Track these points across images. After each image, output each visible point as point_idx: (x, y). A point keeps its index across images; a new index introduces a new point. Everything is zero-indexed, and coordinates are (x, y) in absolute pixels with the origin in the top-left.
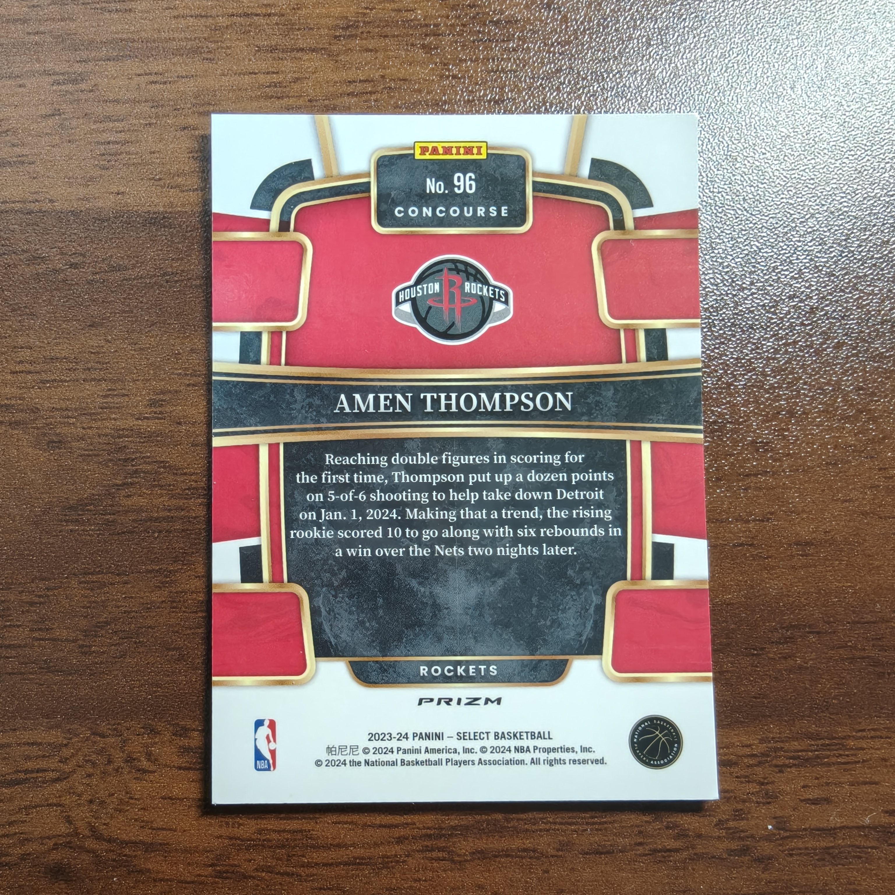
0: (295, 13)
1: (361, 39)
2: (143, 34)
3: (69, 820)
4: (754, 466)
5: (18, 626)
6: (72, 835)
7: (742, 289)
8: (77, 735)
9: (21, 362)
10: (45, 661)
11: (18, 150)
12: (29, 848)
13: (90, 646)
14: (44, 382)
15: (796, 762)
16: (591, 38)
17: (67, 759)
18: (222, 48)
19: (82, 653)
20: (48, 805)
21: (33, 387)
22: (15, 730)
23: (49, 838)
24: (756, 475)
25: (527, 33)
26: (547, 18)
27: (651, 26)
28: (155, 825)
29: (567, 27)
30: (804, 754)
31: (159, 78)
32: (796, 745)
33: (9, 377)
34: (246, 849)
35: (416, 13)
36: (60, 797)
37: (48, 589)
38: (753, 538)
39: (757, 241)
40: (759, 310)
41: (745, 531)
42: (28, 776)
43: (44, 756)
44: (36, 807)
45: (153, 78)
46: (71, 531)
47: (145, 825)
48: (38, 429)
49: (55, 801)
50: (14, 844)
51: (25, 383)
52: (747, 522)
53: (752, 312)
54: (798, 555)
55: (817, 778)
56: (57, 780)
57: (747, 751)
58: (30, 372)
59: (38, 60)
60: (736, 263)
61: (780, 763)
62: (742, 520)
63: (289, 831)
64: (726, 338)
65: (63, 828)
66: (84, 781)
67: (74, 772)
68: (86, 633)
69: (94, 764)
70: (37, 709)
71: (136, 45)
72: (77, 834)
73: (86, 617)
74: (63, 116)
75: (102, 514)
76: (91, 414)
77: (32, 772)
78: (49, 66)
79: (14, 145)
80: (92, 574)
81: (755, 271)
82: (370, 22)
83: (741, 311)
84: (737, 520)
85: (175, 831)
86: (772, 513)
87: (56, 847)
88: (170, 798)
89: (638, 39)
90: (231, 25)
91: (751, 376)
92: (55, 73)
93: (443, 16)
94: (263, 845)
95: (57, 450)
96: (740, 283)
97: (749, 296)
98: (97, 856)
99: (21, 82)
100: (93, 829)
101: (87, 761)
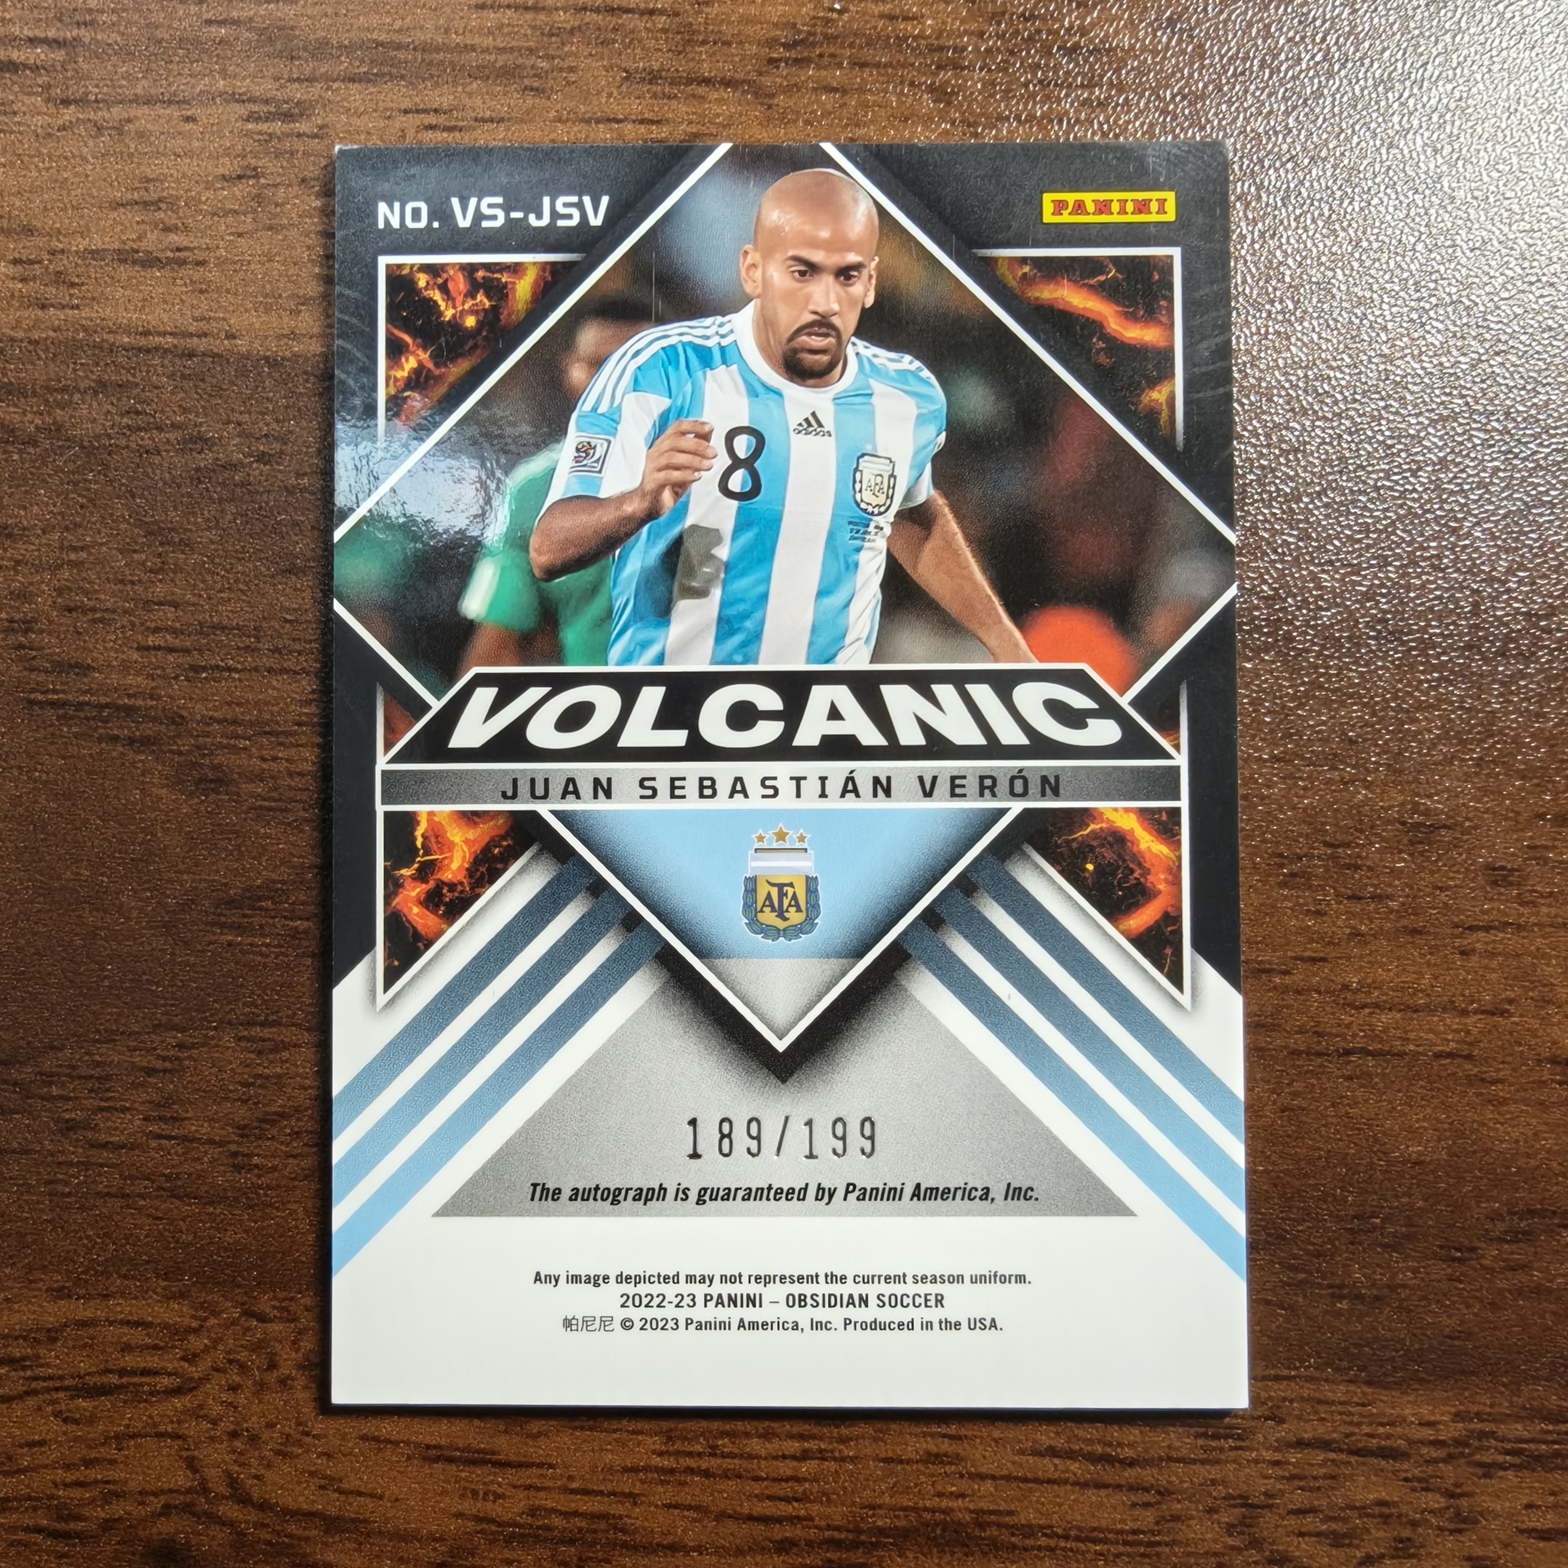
0: (700, 12)
1: (819, 67)
2: (420, 37)
3: (192, 1465)
4: (1484, 912)
5: (124, 1110)
6: (197, 1493)
7: (1490, 580)
8: (215, 1314)
9: (157, 630)
10: (168, 1177)
11: (175, 239)
12: (118, 1509)
13: (249, 1156)
14: (197, 669)
15: (1517, 1460)
16: (1246, 91)
17: (195, 1355)
18: (561, 70)
19: (234, 1166)
20: (159, 1435)
21: (176, 678)
22: (106, 1297)
23: (155, 1494)
24: (1487, 929)
25: (1128, 73)
26: (1167, 47)
27: (1361, 75)
28: (345, 1486)
29: (1202, 66)
30: (1532, 1446)
31: (441, 120)
32: (1519, 1429)
33: (136, 656)
34: (505, 1541)
35: (924, 24)
36: (179, 1422)
37: (181, 1046)
38: (1471, 1044)
39: (1527, 494)
40: (1518, 623)
41: (1458, 1031)
42: (124, 1380)
43: (156, 1347)
44: (133, 1436)
45: (432, 119)
46: (230, 944)
47: (328, 1483)
48: (180, 753)
49: (169, 1429)
50: (93, 1500)
51: (163, 669)
52: (1464, 1013)
53: (1506, 625)
54: (1553, 1081)
55: (1553, 1494)
56: (177, 1392)
57: (1428, 1433)
58: (171, 650)
59: (224, 73)
60: (1483, 531)
61: (1487, 1458)
62: (1455, 1008)
63: (583, 1515)
64: (1452, 672)
65: (182, 1479)
66: (224, 1397)
67: (206, 1379)
68: (243, 1130)
69: (242, 1367)
70: (148, 1262)
71: (401, 55)
72: (205, 1490)
73: (245, 1102)
74: (262, 181)
75: (285, 918)
76: (277, 734)
77: (133, 1373)
78: (242, 86)
79: (167, 229)
80: (263, 1024)
81: (1517, 549)
82: (837, 37)
83: (1484, 621)
84: (1445, 1009)
85: (381, 1498)
86: (1510, 1001)
87: (167, 1510)
88: (376, 1439)
89: (1333, 95)
90: (580, 27)
91: (1493, 746)
92: (253, 100)
93: (972, 33)
94: (537, 1537)
95: (213, 796)
96: (1487, 569)
97: (1503, 593)
98: (238, 1534)
99: (189, 113)
100: (232, 1481)
101: (230, 1361)
